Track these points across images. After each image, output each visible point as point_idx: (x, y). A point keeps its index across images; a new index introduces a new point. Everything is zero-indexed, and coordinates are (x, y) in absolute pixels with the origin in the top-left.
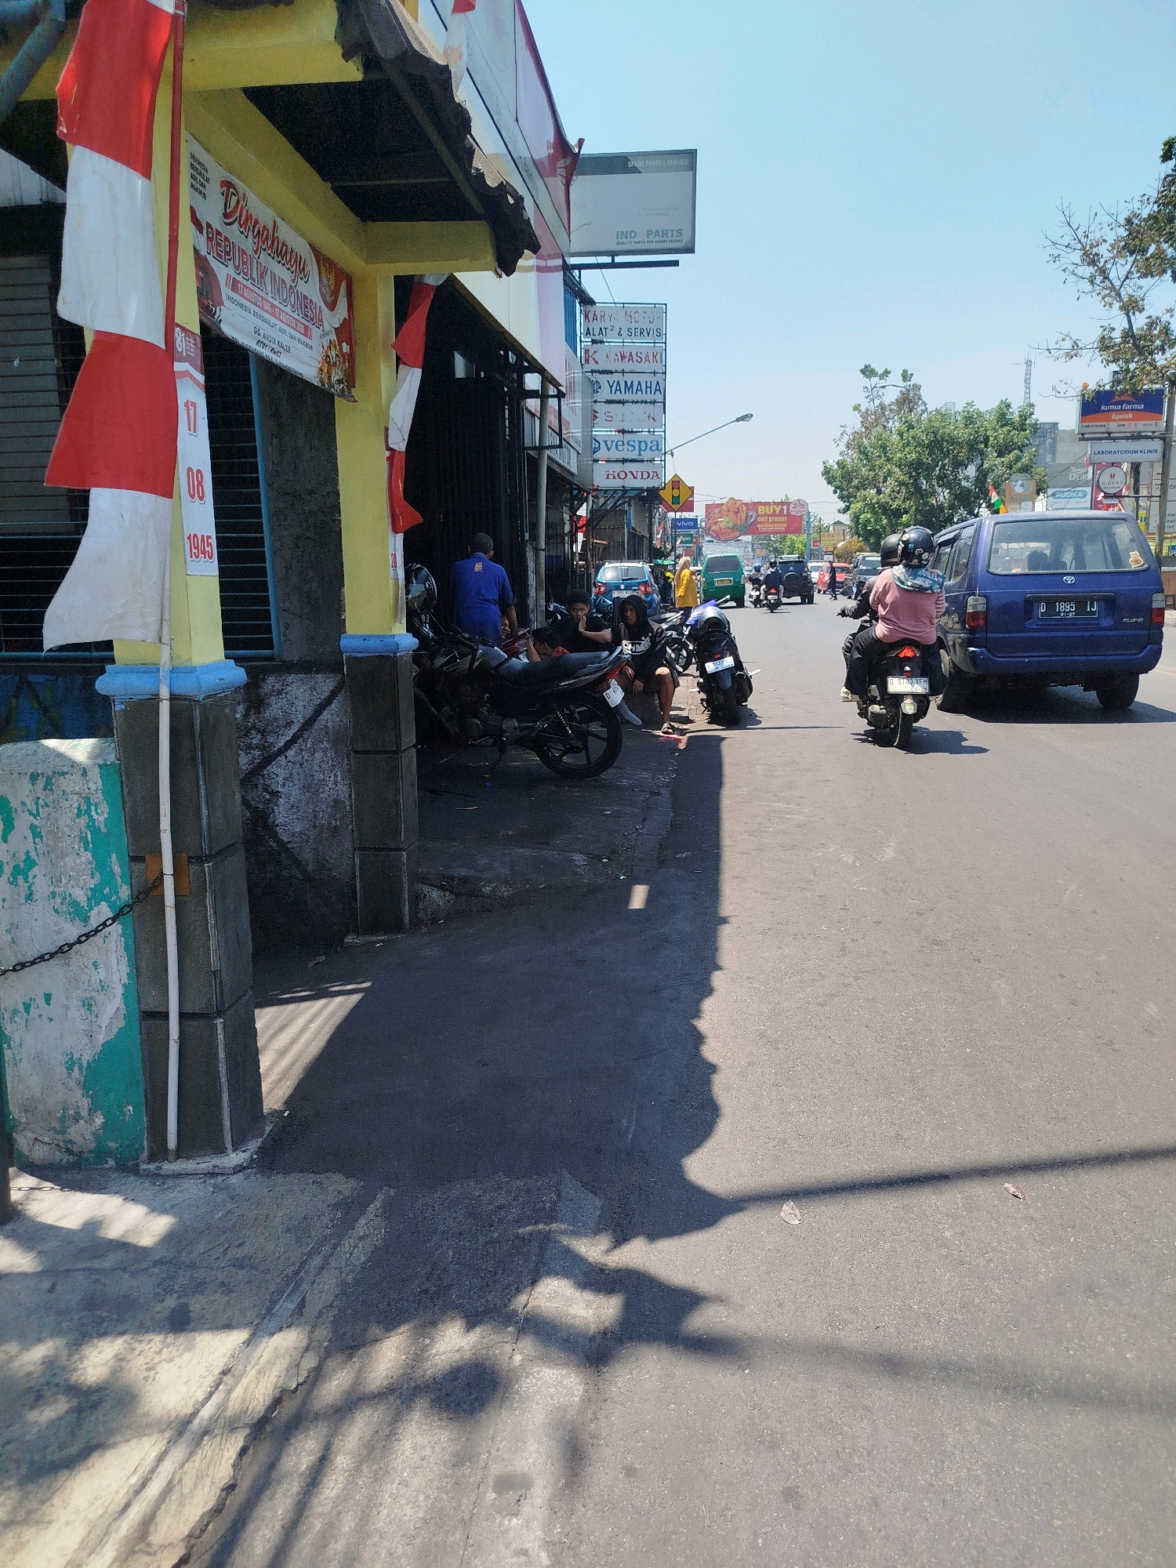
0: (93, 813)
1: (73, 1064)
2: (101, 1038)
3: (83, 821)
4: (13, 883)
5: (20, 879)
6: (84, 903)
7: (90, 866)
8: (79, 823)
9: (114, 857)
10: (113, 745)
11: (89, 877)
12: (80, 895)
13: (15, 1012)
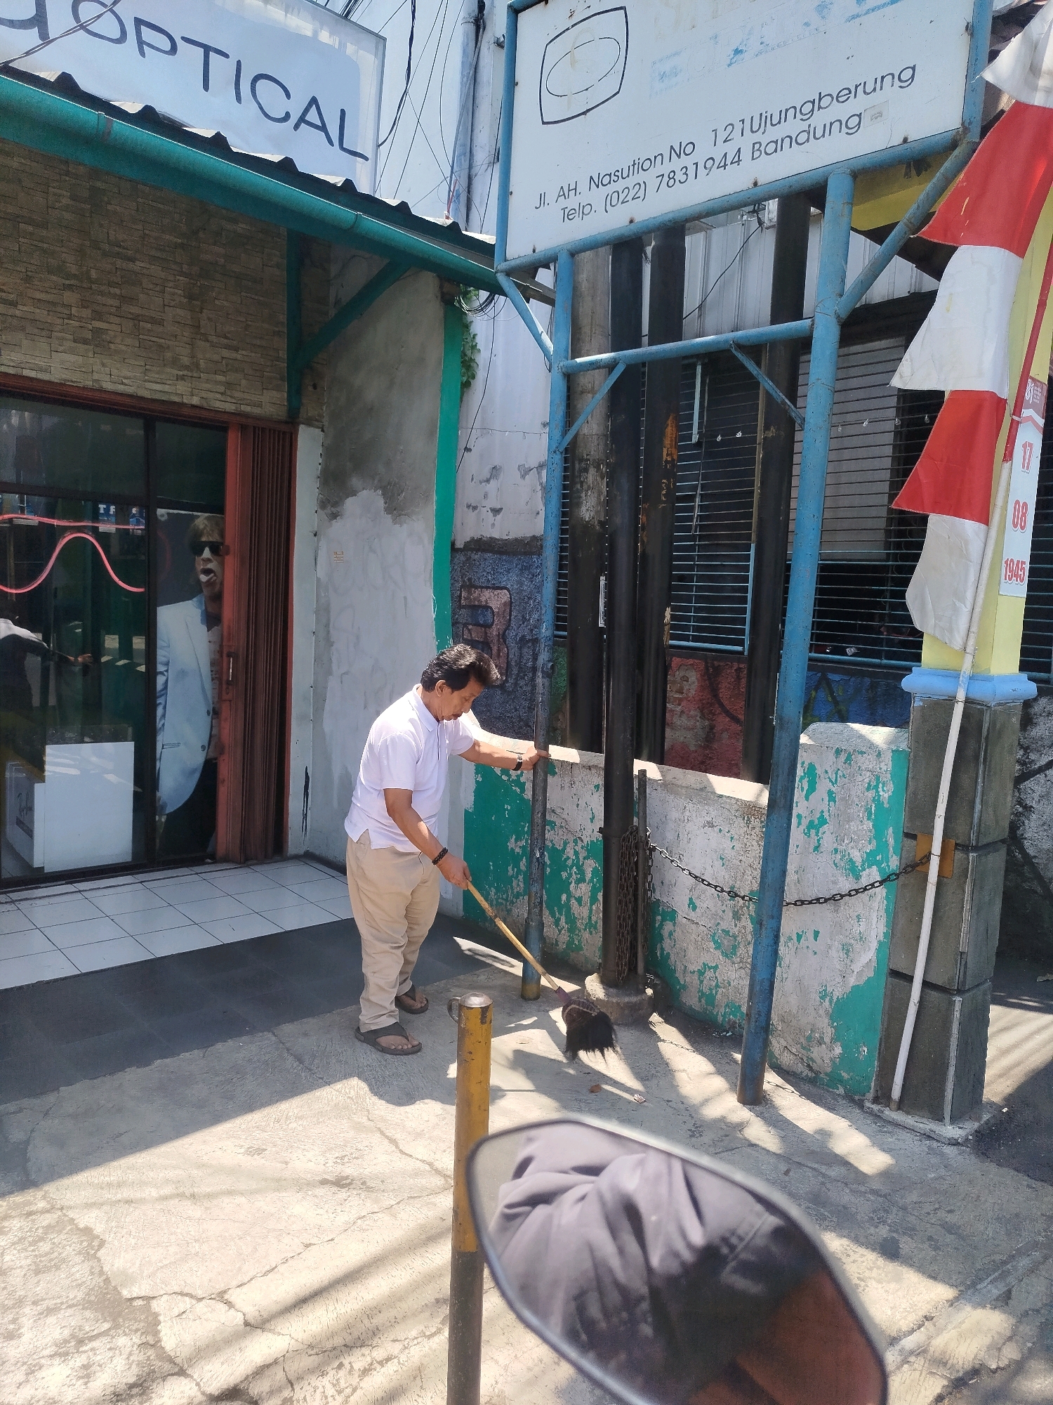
0: (880, 790)
1: (826, 995)
2: (852, 981)
3: (871, 794)
4: (807, 834)
5: (813, 832)
6: (859, 863)
7: (869, 834)
8: (867, 796)
9: (891, 830)
10: (906, 735)
11: (867, 843)
12: (857, 856)
13: (790, 939)
